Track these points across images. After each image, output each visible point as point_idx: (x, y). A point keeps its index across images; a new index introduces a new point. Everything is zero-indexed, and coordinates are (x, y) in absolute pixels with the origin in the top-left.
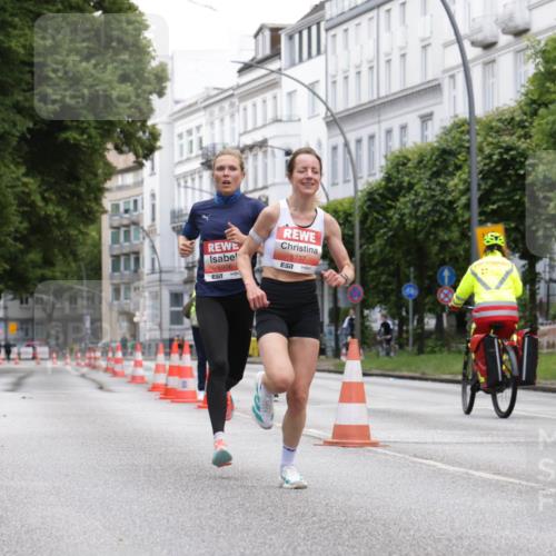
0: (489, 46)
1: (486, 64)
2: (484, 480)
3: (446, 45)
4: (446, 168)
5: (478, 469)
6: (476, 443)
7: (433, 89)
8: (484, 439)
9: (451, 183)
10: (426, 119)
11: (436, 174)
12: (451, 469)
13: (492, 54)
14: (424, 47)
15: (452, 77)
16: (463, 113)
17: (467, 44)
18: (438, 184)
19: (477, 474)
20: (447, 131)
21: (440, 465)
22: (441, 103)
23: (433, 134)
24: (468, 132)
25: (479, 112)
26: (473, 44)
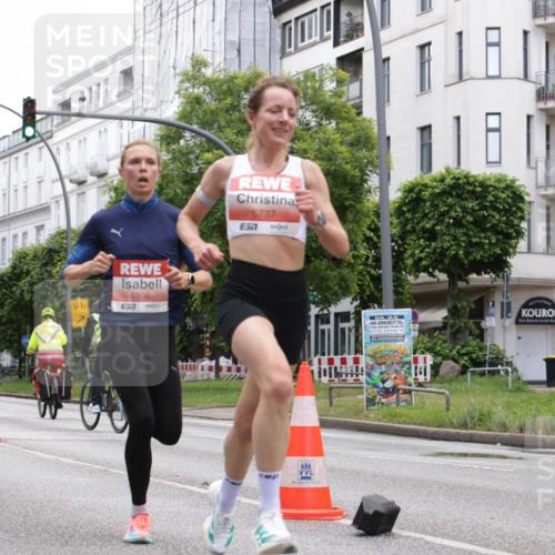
0: (81, 183)
1: (79, 194)
2: (69, 465)
3: (53, 182)
4: (52, 260)
5: (65, 457)
6: (64, 440)
7: (45, 209)
8: (71, 438)
9: (54, 271)
10: (40, 228)
11: (45, 265)
12: (48, 456)
13: (83, 188)
14: (40, 182)
15: (57, 202)
16: (63, 226)
17: (67, 181)
18: (47, 271)
19: (64, 460)
20: (53, 237)
21: (40, 454)
22: (49, 219)
23: (44, 238)
24: (67, 238)
25: (74, 225)
26: (71, 181)
